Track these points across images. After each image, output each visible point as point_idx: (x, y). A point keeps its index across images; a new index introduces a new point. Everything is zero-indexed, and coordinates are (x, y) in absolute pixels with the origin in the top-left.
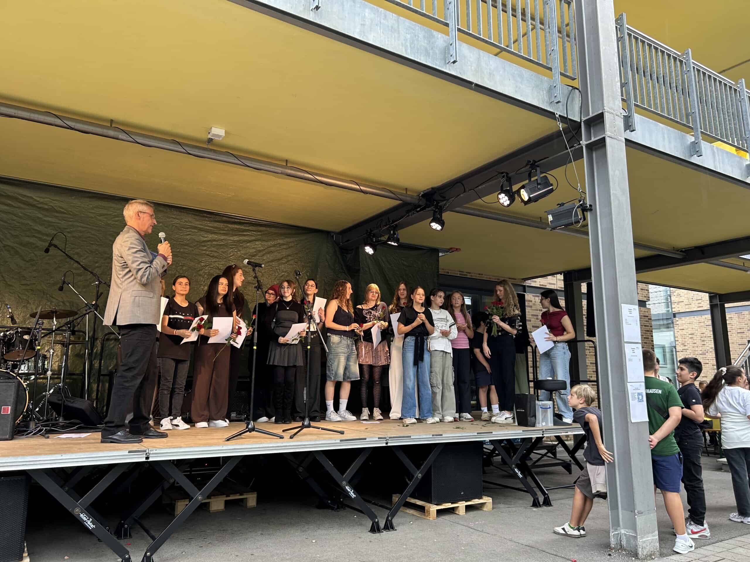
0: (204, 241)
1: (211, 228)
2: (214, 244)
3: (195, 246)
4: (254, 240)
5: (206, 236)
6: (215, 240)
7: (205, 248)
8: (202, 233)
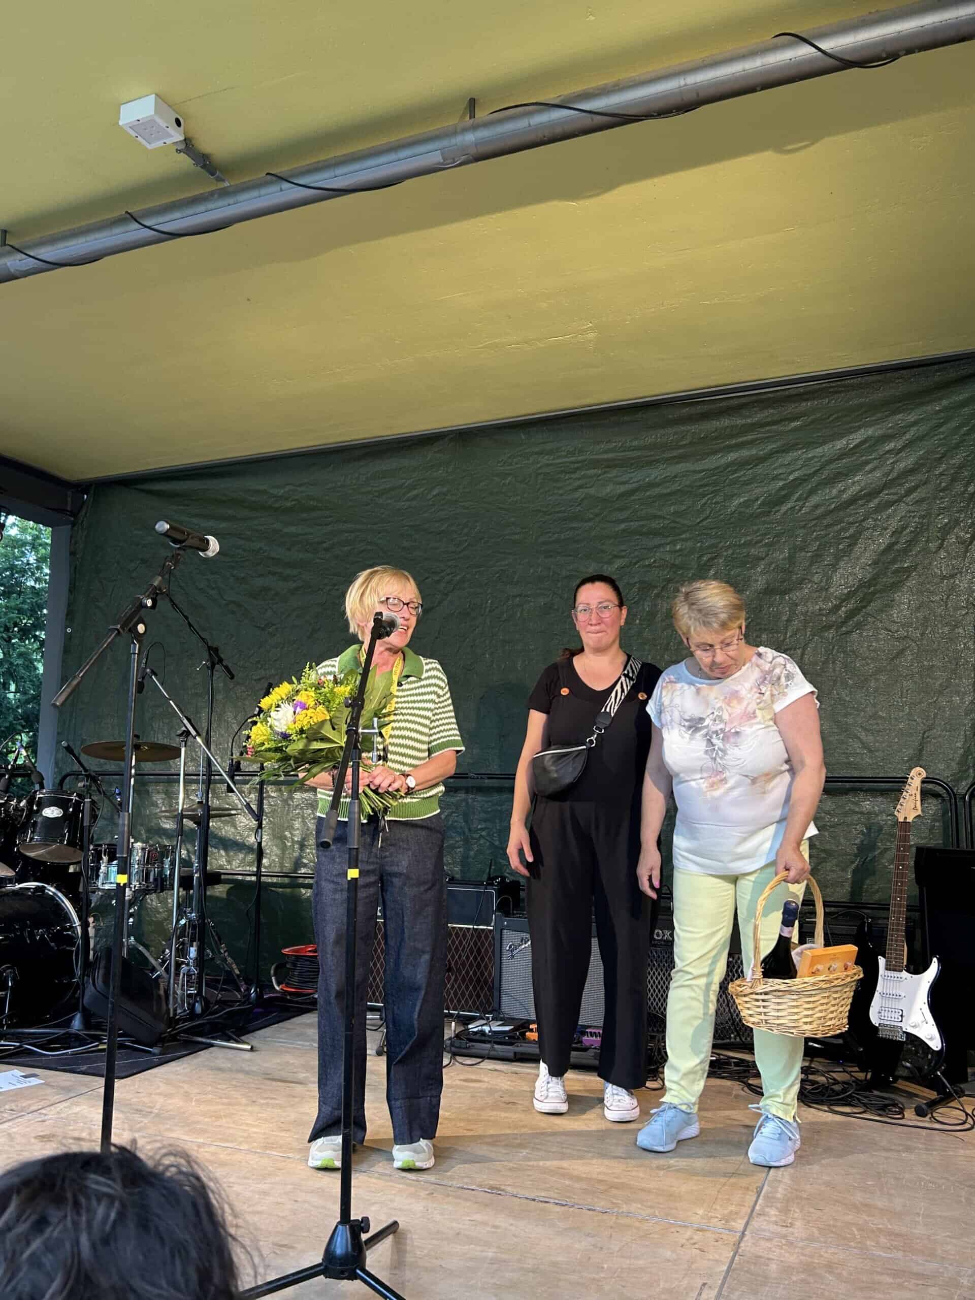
0: (622, 495)
1: (639, 453)
2: (650, 497)
3: (597, 515)
4: (777, 452)
5: (625, 477)
6: (652, 485)
7: (625, 514)
8: (614, 473)
